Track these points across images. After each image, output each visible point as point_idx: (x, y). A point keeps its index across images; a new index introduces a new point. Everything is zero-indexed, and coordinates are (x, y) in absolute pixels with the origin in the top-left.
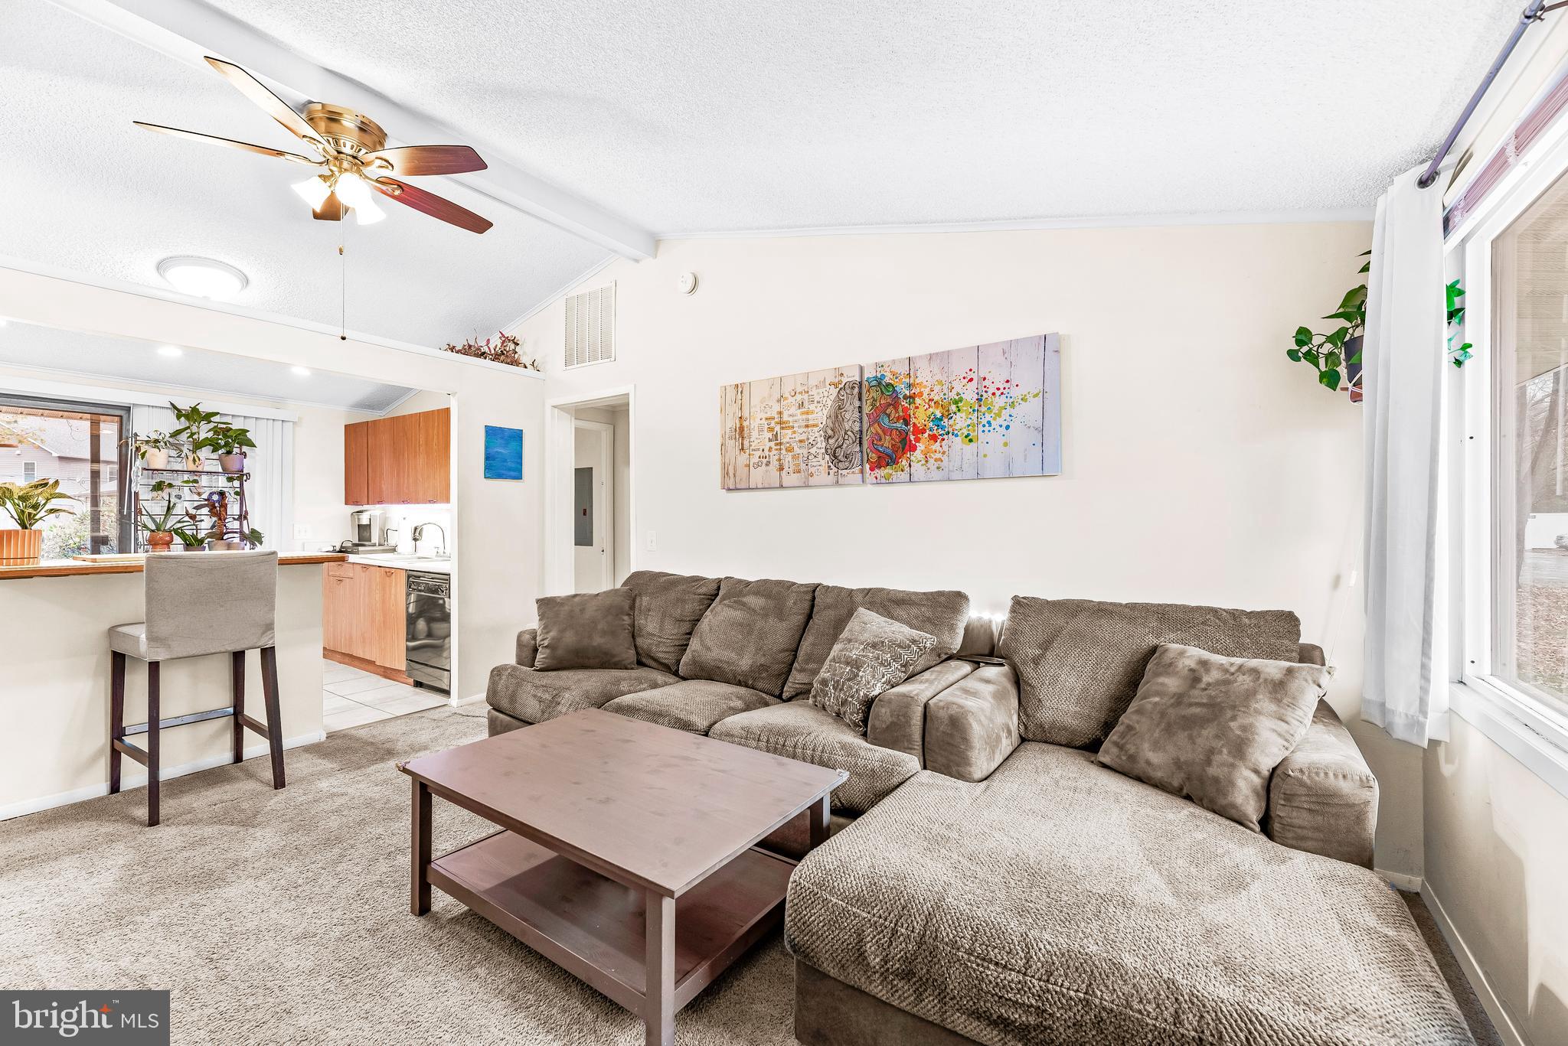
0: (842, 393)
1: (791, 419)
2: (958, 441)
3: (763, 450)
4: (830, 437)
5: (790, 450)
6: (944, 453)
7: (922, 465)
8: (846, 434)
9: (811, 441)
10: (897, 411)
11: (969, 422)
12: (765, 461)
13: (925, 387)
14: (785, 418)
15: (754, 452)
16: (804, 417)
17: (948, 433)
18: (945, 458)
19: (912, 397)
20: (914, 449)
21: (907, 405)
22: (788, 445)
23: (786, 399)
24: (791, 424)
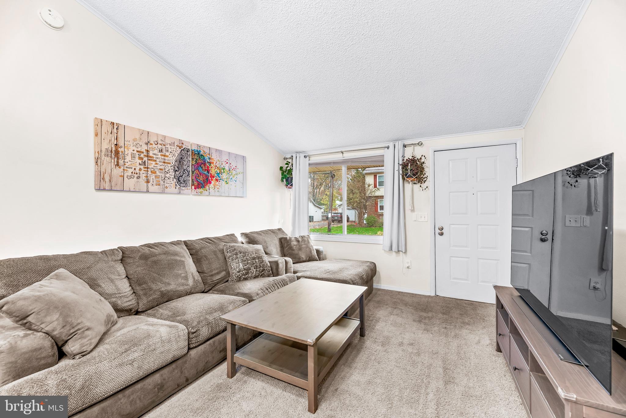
0: (183, 152)
1: (154, 156)
2: (224, 182)
3: (135, 169)
4: (176, 171)
5: (154, 172)
6: (220, 186)
7: (213, 189)
8: (184, 171)
9: (166, 170)
10: (205, 167)
11: (227, 177)
12: (136, 176)
13: (214, 161)
14: (151, 154)
15: (127, 169)
16: (163, 157)
17: (221, 179)
18: (220, 188)
19: (210, 163)
20: (210, 183)
21: (208, 165)
22: (153, 170)
23: (151, 144)
24: (155, 159)
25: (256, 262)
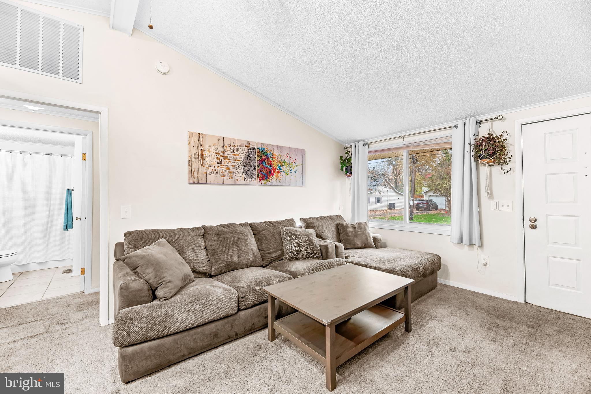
0: (250, 150)
1: (228, 156)
2: (284, 174)
3: (214, 167)
4: (245, 166)
5: (228, 168)
6: (281, 177)
7: (275, 180)
8: (251, 166)
9: (237, 166)
10: (268, 162)
11: (287, 169)
12: (215, 172)
13: (276, 156)
14: (226, 155)
15: (209, 167)
16: (234, 156)
17: (282, 171)
18: (281, 179)
19: (272, 158)
20: (273, 175)
21: (271, 160)
22: (227, 166)
23: (226, 147)
24: (228, 158)
25: (306, 244)
